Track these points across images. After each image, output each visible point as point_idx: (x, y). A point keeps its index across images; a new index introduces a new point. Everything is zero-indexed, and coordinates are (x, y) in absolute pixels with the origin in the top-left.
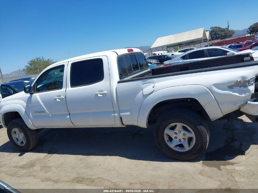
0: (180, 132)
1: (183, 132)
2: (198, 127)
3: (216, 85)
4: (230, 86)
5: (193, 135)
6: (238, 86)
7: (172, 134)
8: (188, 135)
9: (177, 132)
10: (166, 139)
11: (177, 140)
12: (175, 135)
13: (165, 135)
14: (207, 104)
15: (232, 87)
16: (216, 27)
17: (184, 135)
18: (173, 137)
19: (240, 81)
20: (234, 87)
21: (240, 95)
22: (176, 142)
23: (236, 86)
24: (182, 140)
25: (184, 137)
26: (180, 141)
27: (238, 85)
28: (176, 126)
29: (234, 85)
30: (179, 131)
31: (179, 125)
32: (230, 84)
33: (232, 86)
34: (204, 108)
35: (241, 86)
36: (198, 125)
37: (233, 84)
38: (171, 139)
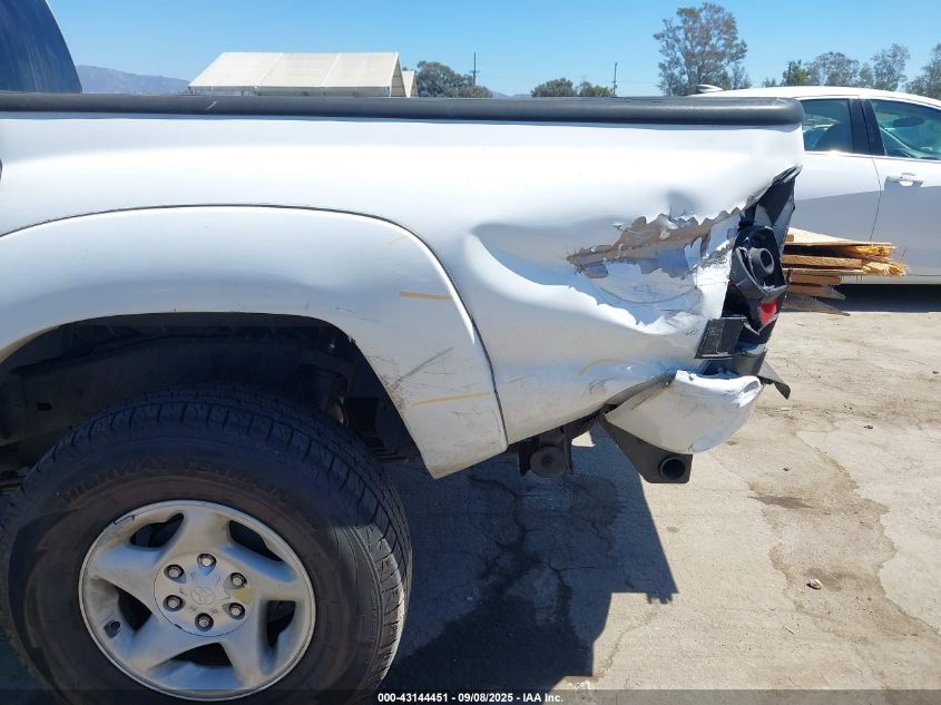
0: (207, 562)
1: (229, 563)
2: (340, 535)
3: (496, 236)
4: (585, 254)
5: (298, 587)
6: (632, 260)
7: (144, 576)
8: (265, 586)
9: (189, 563)
10: (97, 613)
11: (187, 616)
12: (170, 587)
13: (89, 587)
14: (417, 369)
15: (600, 263)
16: (436, 65)
17: (237, 581)
18: (151, 597)
19: (656, 226)
20: (609, 267)
21: (642, 328)
22: (172, 633)
23: (621, 260)
24: (222, 620)
25: (232, 600)
26: (203, 622)
27: (637, 253)
28: (178, 519)
29: (615, 248)
30: (202, 556)
31: (202, 520)
32: (592, 243)
33: (595, 258)
34: (396, 402)
35: (651, 264)
36: (342, 524)
37: (611, 238)
38: (135, 614)
